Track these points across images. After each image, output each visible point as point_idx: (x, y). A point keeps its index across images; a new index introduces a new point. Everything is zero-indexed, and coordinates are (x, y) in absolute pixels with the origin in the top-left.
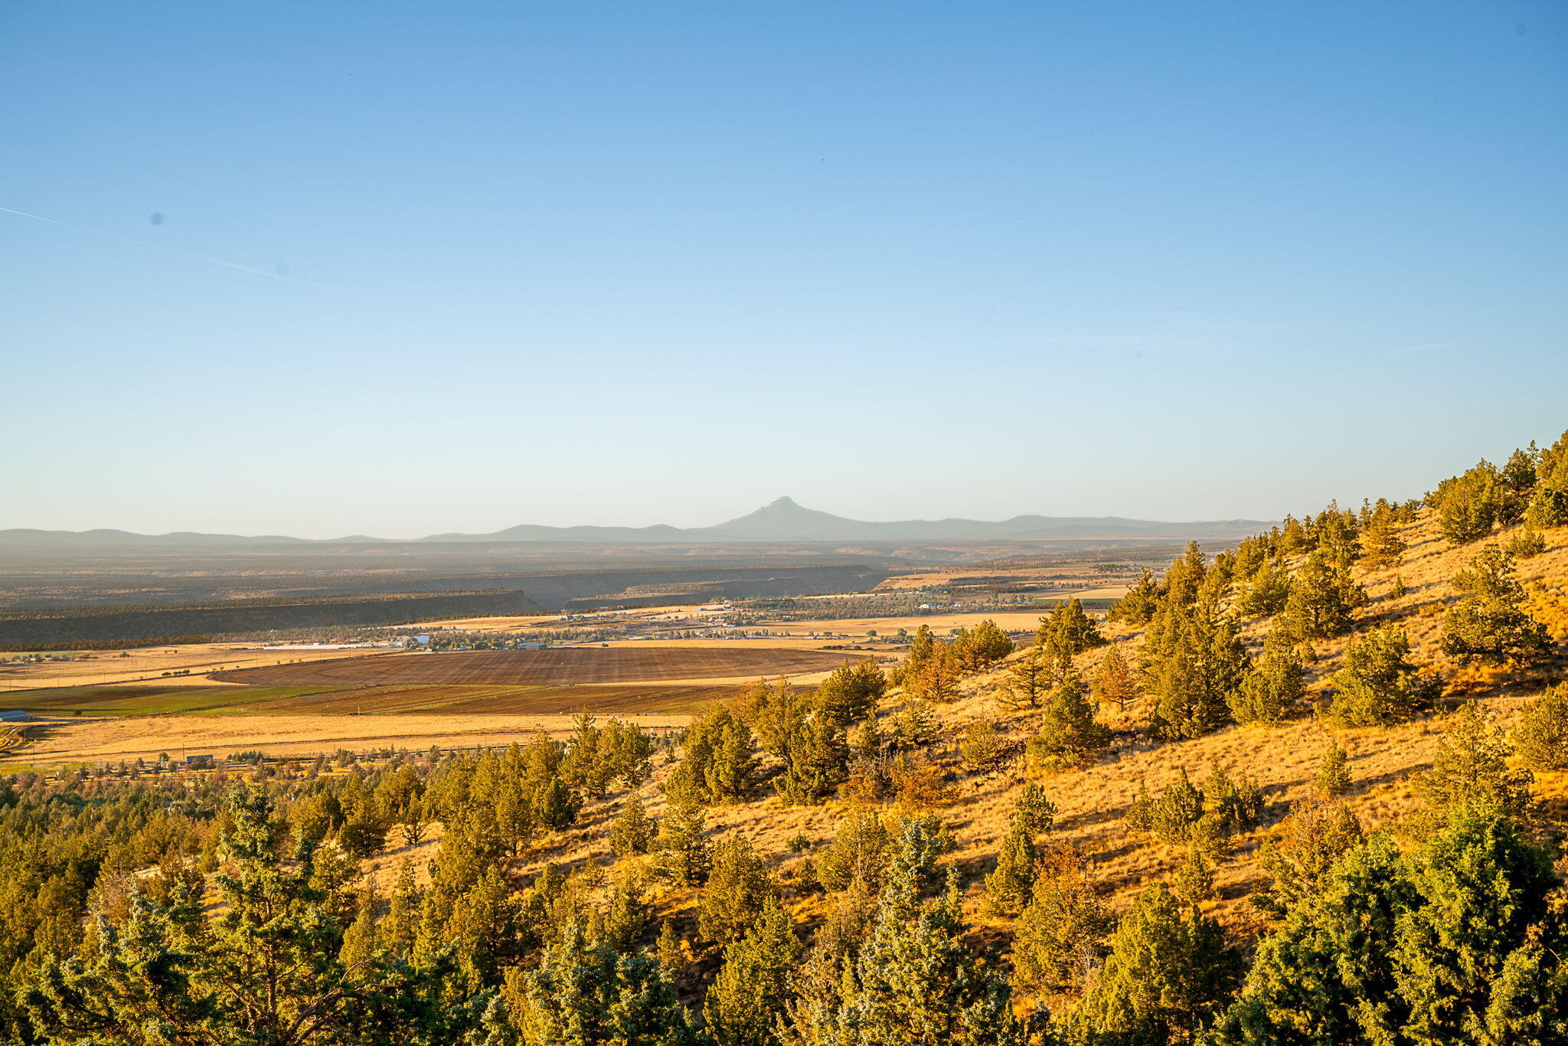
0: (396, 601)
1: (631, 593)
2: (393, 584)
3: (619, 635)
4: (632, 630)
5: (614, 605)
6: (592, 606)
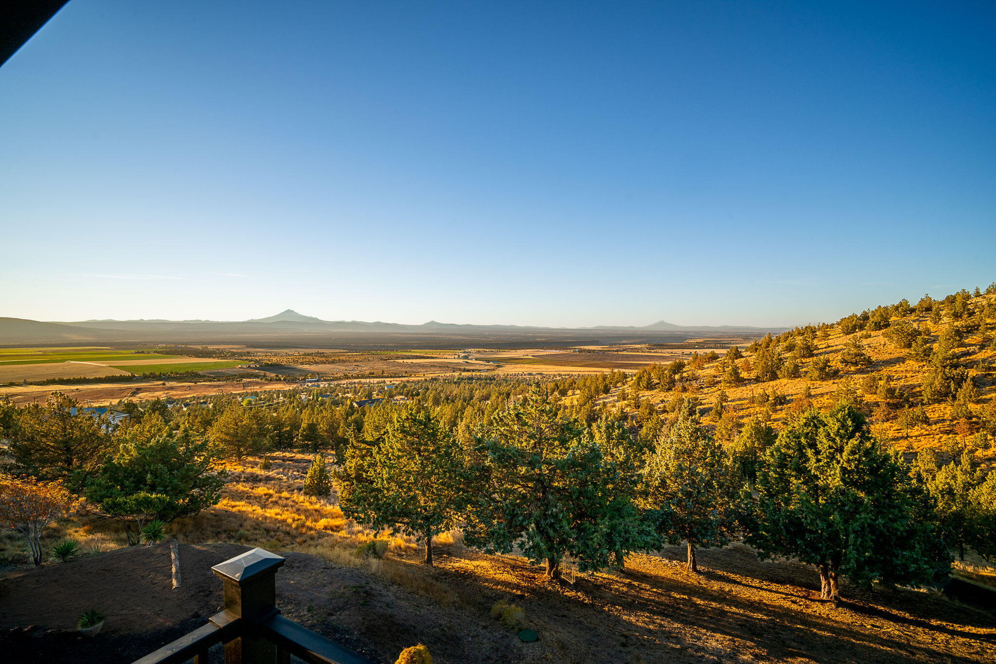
0: (571, 342)
1: (624, 341)
2: (571, 338)
3: (621, 351)
4: (624, 350)
5: (620, 344)
6: (615, 344)
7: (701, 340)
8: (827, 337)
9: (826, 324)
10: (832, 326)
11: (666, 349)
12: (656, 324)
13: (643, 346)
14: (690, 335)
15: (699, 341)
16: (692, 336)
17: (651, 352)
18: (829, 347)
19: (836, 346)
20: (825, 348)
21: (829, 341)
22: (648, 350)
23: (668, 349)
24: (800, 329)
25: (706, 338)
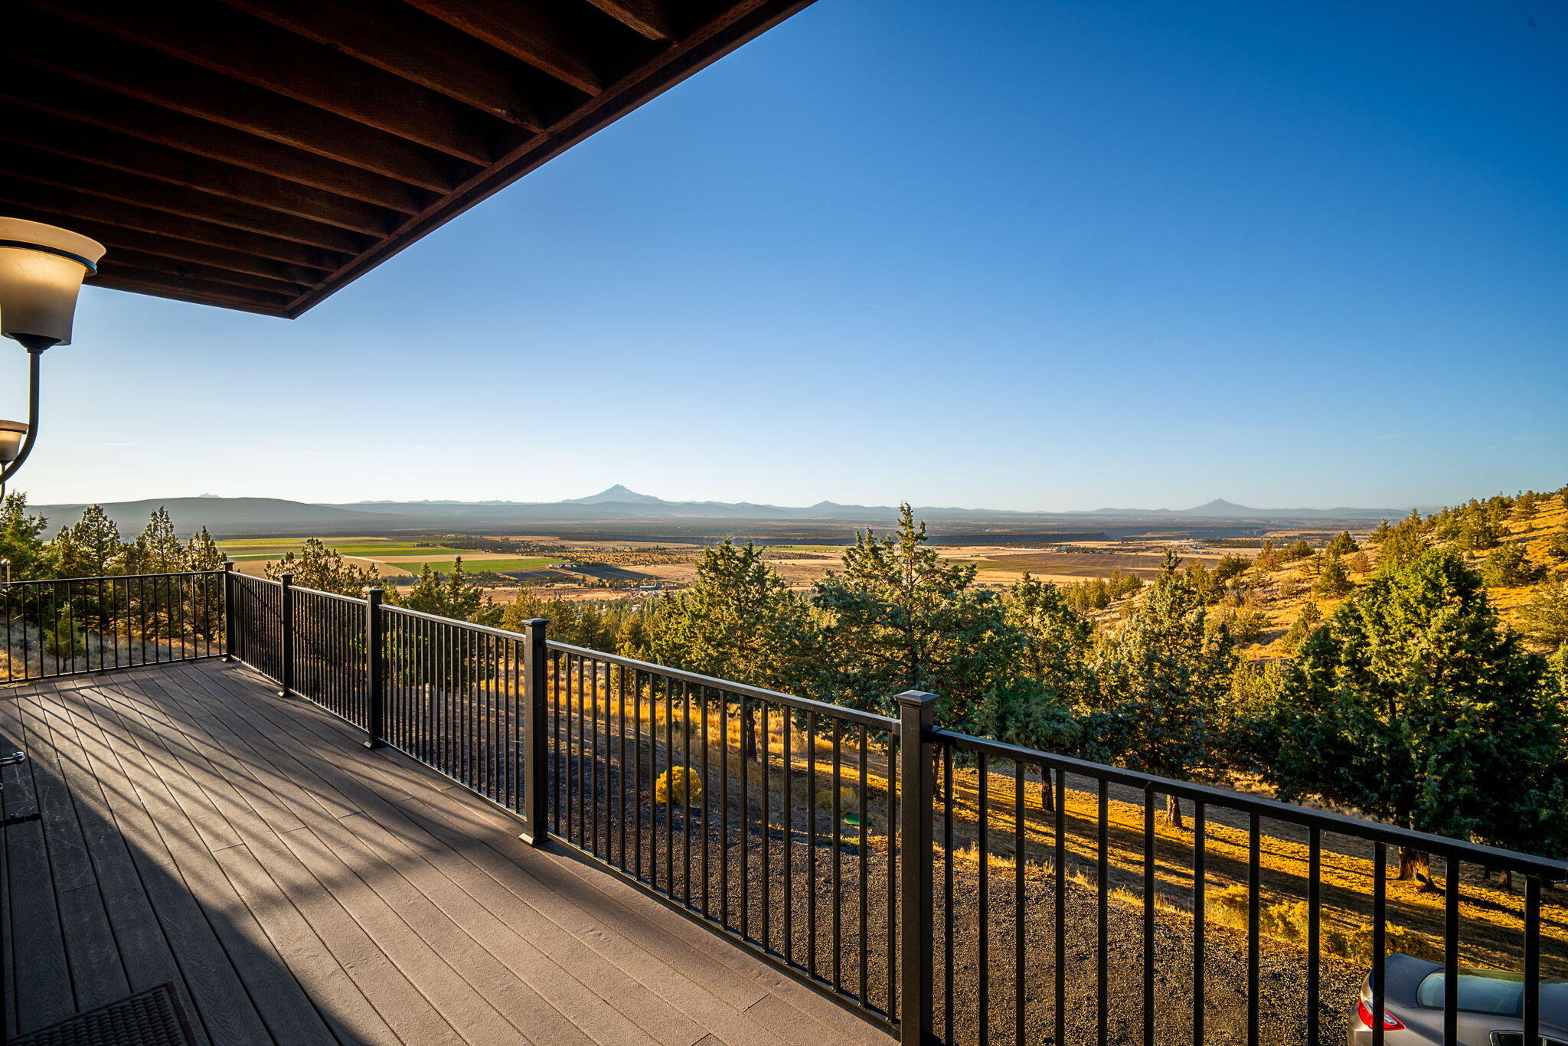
0: (1054, 535)
1: (1149, 535)
2: (1054, 529)
3: (1143, 550)
4: (1148, 549)
5: (1141, 539)
6: (1133, 539)
7: (1297, 533)
8: (1533, 514)
9: (1535, 493)
10: (1547, 497)
11: (1226, 547)
12: (1209, 506)
13: (1184, 542)
14: (1273, 525)
15: (1290, 534)
16: (1278, 526)
17: (1198, 553)
18: (1533, 530)
19: (1548, 527)
20: (1525, 532)
21: (1535, 521)
22: (1192, 550)
23: (1229, 547)
24: (1480, 502)
25: (1304, 529)
